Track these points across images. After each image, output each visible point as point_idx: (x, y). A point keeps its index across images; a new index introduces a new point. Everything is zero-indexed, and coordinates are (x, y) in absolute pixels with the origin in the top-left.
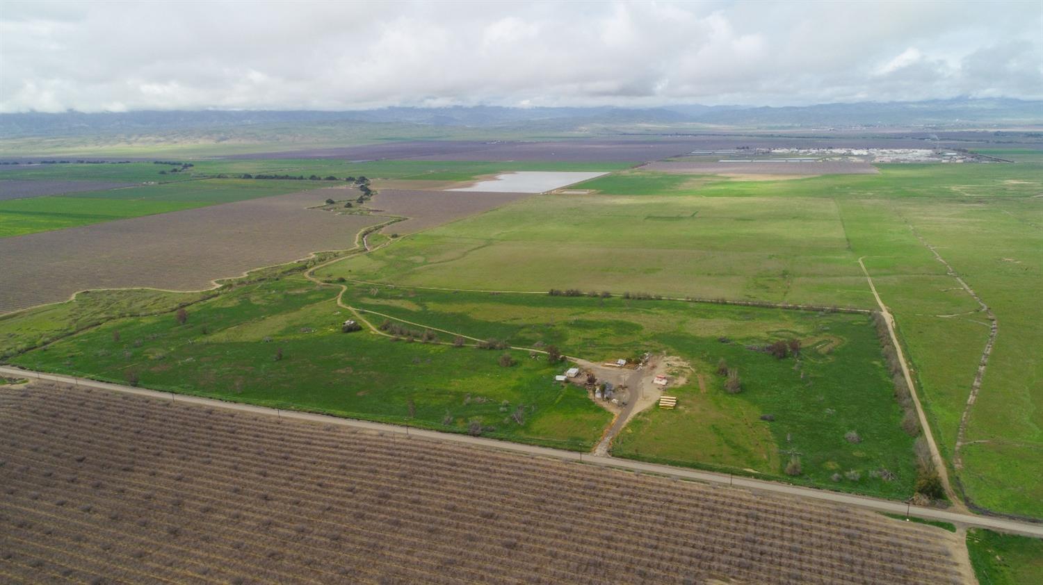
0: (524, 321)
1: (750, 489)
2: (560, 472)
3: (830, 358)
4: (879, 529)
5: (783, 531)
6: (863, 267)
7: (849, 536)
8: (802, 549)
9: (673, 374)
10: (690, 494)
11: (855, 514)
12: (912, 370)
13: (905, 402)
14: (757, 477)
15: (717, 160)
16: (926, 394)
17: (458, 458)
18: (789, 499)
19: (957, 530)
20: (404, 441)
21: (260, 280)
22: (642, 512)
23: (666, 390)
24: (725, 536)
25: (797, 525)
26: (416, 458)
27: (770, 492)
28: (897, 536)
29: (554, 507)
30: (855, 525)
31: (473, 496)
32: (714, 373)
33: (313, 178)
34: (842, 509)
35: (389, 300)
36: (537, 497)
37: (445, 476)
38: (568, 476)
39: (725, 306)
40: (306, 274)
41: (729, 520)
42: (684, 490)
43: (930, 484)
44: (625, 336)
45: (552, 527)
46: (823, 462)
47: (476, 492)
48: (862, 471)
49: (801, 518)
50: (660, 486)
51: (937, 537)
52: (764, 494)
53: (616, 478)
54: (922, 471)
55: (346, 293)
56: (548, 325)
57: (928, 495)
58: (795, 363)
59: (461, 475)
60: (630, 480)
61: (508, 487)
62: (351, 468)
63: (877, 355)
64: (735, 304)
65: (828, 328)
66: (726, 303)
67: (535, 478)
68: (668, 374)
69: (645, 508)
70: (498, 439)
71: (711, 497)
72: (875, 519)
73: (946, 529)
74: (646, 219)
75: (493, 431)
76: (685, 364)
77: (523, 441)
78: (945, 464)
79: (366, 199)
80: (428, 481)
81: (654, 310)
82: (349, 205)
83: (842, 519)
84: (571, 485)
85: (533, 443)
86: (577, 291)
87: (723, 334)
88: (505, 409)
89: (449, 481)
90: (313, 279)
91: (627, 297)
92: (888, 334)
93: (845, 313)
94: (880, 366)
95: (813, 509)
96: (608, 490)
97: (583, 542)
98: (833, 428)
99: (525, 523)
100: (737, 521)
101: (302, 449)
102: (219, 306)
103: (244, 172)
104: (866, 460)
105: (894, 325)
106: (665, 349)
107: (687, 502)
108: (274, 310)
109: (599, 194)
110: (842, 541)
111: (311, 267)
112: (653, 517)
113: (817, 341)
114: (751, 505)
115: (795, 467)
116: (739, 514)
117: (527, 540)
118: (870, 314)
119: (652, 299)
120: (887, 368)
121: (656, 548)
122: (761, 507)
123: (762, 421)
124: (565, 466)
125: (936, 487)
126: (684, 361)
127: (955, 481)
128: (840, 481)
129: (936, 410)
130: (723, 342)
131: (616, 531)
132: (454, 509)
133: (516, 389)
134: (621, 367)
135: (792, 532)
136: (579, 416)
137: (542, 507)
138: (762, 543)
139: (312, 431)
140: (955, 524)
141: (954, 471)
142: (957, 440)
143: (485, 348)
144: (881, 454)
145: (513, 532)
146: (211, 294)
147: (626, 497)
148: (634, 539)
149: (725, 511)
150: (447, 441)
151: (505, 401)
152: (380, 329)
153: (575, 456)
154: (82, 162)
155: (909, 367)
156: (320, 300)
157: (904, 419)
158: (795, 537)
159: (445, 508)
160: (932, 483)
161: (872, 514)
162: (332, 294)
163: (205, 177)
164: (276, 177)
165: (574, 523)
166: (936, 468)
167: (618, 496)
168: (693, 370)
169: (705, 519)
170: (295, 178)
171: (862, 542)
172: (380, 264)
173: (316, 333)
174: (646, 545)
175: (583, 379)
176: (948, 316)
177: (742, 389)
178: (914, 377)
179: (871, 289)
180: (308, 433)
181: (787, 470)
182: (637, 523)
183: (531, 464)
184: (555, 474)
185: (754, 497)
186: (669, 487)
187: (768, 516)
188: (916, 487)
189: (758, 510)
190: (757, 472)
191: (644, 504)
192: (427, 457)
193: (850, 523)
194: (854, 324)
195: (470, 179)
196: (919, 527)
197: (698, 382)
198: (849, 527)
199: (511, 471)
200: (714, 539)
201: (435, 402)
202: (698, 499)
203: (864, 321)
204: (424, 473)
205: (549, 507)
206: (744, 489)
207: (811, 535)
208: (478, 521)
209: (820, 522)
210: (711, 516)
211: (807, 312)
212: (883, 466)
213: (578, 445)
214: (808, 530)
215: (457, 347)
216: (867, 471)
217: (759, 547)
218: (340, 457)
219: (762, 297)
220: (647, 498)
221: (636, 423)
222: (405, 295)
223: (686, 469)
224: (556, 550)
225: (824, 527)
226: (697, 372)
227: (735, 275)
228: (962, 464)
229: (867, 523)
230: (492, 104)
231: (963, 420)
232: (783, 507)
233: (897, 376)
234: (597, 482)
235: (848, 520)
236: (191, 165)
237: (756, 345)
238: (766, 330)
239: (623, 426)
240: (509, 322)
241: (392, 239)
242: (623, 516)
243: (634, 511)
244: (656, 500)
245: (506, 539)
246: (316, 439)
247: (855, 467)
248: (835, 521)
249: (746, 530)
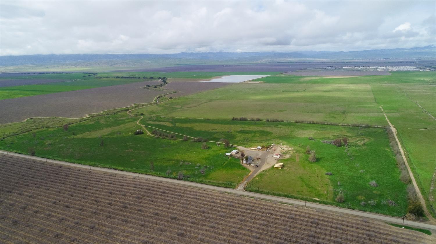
0: (218, 130)
1: (315, 208)
2: (217, 198)
3: (364, 147)
4: (386, 232)
5: (331, 231)
6: (382, 109)
7: (369, 235)
8: (341, 242)
9: (284, 153)
10: (283, 210)
11: (373, 223)
12: (406, 153)
13: (402, 167)
14: (320, 202)
15: (318, 71)
16: (413, 164)
17: (167, 190)
18: (336, 214)
19: (432, 234)
20: (145, 181)
21: (107, 114)
22: (255, 219)
23: (279, 160)
24: (298, 233)
25: (339, 228)
26: (147, 189)
27: (326, 210)
28: (397, 236)
29: (210, 215)
30: (373, 229)
31: (169, 209)
32: (304, 153)
33: (144, 78)
34: (366, 221)
35: (160, 122)
36: (202, 209)
37: (158, 198)
38: (220, 200)
39: (313, 124)
40: (128, 112)
41: (302, 224)
42: (280, 208)
43: (416, 208)
44: (264, 137)
45: (205, 225)
46: (357, 196)
47: (172, 207)
48: (378, 201)
49: (342, 225)
50: (267, 206)
51: (420, 237)
52: (322, 211)
53: (245, 201)
54: (411, 202)
55: (142, 119)
56: (228, 132)
57: (415, 214)
58: (346, 149)
59: (166, 198)
60: (252, 203)
61: (188, 204)
62: (114, 194)
63: (388, 146)
64: (319, 124)
65: (363, 134)
66: (314, 123)
67: (203, 200)
68: (281, 153)
69: (257, 217)
70: (190, 181)
71: (293, 212)
72: (384, 226)
73: (426, 233)
74: (283, 92)
75: (189, 177)
76: (290, 149)
77: (203, 183)
78: (424, 198)
79: (164, 85)
80: (149, 200)
81: (280, 126)
82: (156, 87)
83: (366, 226)
84: (221, 204)
85: (207, 183)
86: (245, 118)
87: (311, 136)
88: (198, 168)
89: (159, 200)
90: (130, 114)
91: (268, 121)
92: (394, 136)
93: (372, 127)
94: (389, 150)
95: (349, 220)
96: (239, 207)
97: (220, 234)
98: (363, 179)
99: (191, 223)
100: (306, 225)
101: (95, 184)
102: (85, 124)
103: (116, 76)
104: (380, 196)
105: (397, 133)
106: (281, 142)
107: (281, 214)
108: (107, 126)
109: (264, 83)
110: (364, 238)
111: (131, 109)
112: (261, 222)
113: (357, 140)
114: (315, 217)
115: (341, 198)
116: (307, 222)
117: (190, 232)
118: (384, 128)
119: (279, 122)
120: (393, 152)
121: (259, 238)
122: (320, 218)
123: (326, 175)
124: (220, 195)
125: (419, 210)
126: (290, 147)
127: (430, 207)
128: (365, 205)
129: (419, 172)
130: (311, 139)
131: (239, 228)
132: (157, 214)
133: (205, 159)
134: (259, 150)
135: (336, 232)
136: (233, 172)
137: (203, 214)
138: (318, 238)
139: (103, 176)
140: (430, 230)
141: (429, 202)
142: (431, 186)
143: (196, 141)
144: (388, 192)
145: (185, 228)
146: (84, 119)
147: (249, 211)
148: (248, 233)
149: (300, 220)
150: (164, 181)
151: (198, 164)
152: (152, 134)
153: (227, 190)
154: (55, 73)
155: (404, 151)
156: (130, 122)
157: (401, 175)
158: (338, 235)
159: (153, 214)
160: (417, 208)
161: (383, 224)
162: (135, 120)
163: (101, 78)
164: (129, 78)
165: (217, 223)
166: (419, 200)
167: (244, 210)
168: (294, 151)
169: (289, 224)
170: (137, 78)
171: (376, 239)
172: (161, 108)
173: (123, 135)
174: (253, 237)
175: (239, 155)
176: (424, 129)
177: (317, 160)
178: (407, 156)
179: (385, 118)
180: (101, 177)
181: (336, 199)
182: (251, 225)
183: (203, 193)
184: (213, 198)
185: (317, 213)
186: (272, 206)
187: (324, 223)
188: (408, 209)
189: (318, 220)
190: (320, 200)
191: (257, 215)
192: (153, 189)
193: (370, 229)
194: (376, 132)
195: (210, 78)
196: (409, 232)
197: (295, 157)
198: (369, 231)
199: (192, 196)
200: (292, 234)
201: (166, 164)
202: (286, 213)
203: (382, 131)
204: (148, 197)
205: (207, 215)
206: (312, 208)
207: (347, 234)
208: (167, 221)
209: (352, 227)
210: (292, 222)
211: (353, 127)
212: (389, 199)
213: (230, 185)
214: (346, 232)
215: (184, 141)
216: (380, 201)
217: (317, 240)
218: (111, 188)
219: (332, 121)
220: (259, 212)
221: (261, 175)
222: (168, 120)
223: (283, 197)
224: (204, 237)
225: (354, 230)
226: (296, 152)
227: (320, 112)
228: (433, 199)
229: (380, 229)
230: (224, 51)
231: (434, 176)
232: (333, 219)
233: (398, 155)
234: (235, 203)
235: (369, 226)
236: (97, 74)
237: (327, 141)
238: (332, 135)
239: (254, 177)
240: (211, 131)
241: (169, 99)
242: (244, 221)
243: (251, 218)
244: (264, 213)
245: (180, 231)
246: (103, 180)
247: (373, 199)
248: (361, 227)
249: (310, 230)
